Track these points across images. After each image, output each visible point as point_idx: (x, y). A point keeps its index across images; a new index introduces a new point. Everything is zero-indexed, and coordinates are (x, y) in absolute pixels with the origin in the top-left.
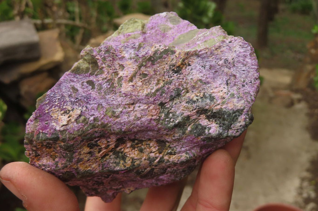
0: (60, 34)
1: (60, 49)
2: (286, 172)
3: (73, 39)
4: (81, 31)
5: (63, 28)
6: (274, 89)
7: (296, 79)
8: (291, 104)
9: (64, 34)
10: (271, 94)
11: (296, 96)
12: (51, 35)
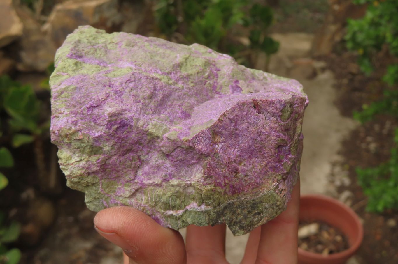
0: (14, 1)
1: (16, 19)
6: (292, 58)
7: (316, 44)
8: (314, 75)
10: (289, 64)
11: (319, 65)
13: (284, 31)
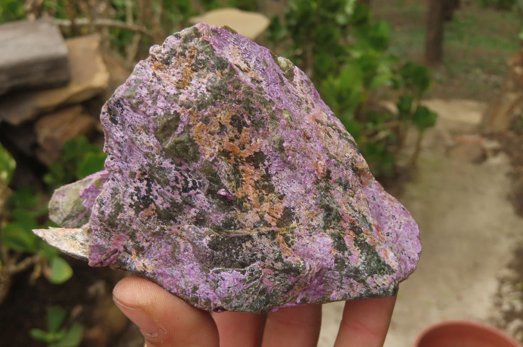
0: (102, 43)
1: (102, 67)
2: (475, 268)
3: (122, 50)
4: (137, 38)
5: (106, 32)
6: (454, 133)
7: (489, 117)
8: (483, 157)
9: (107, 44)
10: (450, 142)
11: (491, 145)
12: (88, 44)
13: (446, 97)
